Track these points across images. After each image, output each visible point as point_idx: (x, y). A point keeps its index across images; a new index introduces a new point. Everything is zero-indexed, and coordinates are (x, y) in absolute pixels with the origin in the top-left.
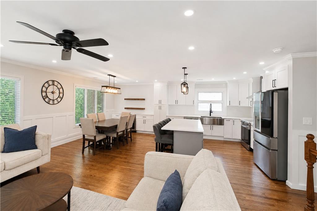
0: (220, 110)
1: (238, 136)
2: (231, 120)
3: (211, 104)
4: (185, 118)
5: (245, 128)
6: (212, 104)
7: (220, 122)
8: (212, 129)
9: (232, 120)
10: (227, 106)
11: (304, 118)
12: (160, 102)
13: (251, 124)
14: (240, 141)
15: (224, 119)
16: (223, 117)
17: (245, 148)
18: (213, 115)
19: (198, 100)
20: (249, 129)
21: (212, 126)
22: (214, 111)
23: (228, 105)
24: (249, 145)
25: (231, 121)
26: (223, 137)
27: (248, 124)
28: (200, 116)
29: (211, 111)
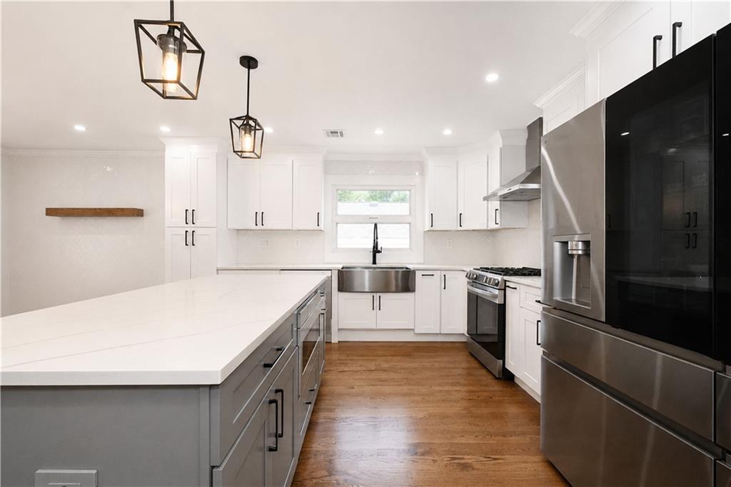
0: (404, 243)
1: (456, 324)
2: (437, 274)
3: (376, 227)
6: (378, 225)
7: (405, 281)
8: (376, 306)
9: (438, 272)
10: (425, 231)
12: (190, 216)
13: (508, 283)
14: (464, 339)
15: (414, 272)
16: (411, 267)
17: (487, 369)
18: (382, 261)
19: (337, 215)
20: (499, 302)
21: (377, 296)
22: (386, 249)
23: (428, 227)
24: (501, 361)
25: (437, 280)
26: (413, 330)
27: (497, 285)
28: (340, 267)
29: (377, 248)
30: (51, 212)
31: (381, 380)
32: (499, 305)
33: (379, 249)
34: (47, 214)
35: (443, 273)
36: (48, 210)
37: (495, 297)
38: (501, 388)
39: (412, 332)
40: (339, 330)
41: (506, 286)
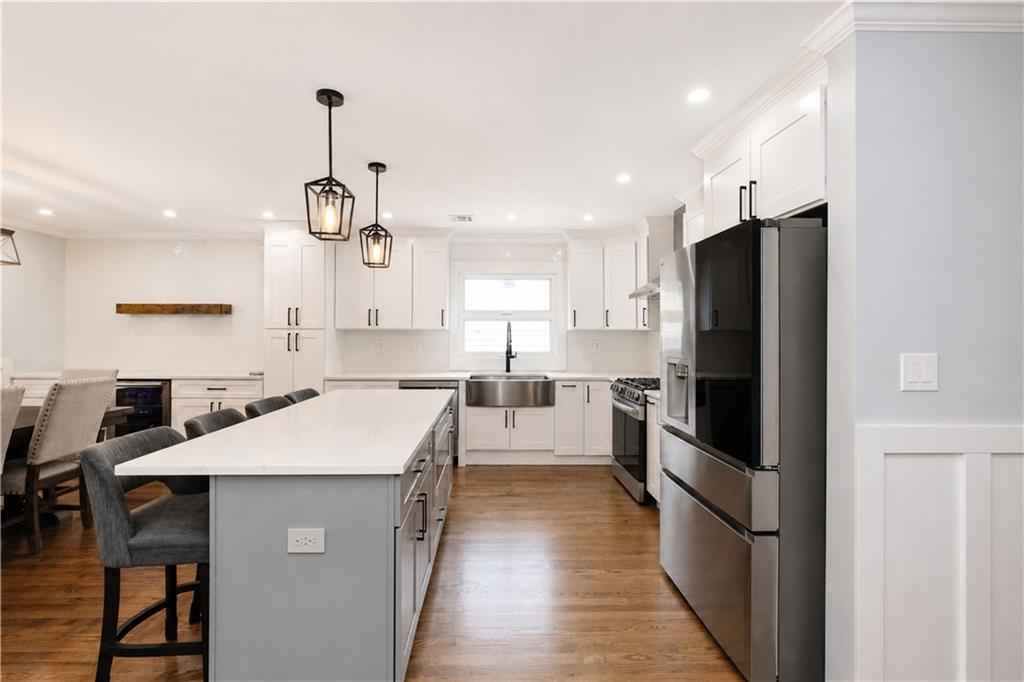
0: (545, 347)
1: (600, 444)
2: (579, 385)
3: (509, 325)
4: (405, 385)
5: (625, 414)
6: (512, 323)
7: (543, 394)
8: (510, 424)
9: (581, 383)
10: (568, 332)
11: (902, 356)
12: (293, 316)
13: (648, 398)
14: (609, 462)
15: (553, 383)
16: (551, 376)
17: (629, 493)
18: (516, 367)
19: (464, 311)
20: (641, 418)
21: (510, 411)
22: (520, 355)
23: (570, 327)
24: (642, 484)
25: (581, 390)
26: (553, 451)
27: (637, 399)
28: (467, 376)
29: (511, 353)
30: (121, 309)
31: (513, 505)
32: (640, 422)
33: (513, 354)
34: (118, 312)
35: (587, 384)
36: (119, 306)
37: (637, 413)
38: (642, 513)
39: (551, 454)
40: (468, 451)
41: (647, 401)
